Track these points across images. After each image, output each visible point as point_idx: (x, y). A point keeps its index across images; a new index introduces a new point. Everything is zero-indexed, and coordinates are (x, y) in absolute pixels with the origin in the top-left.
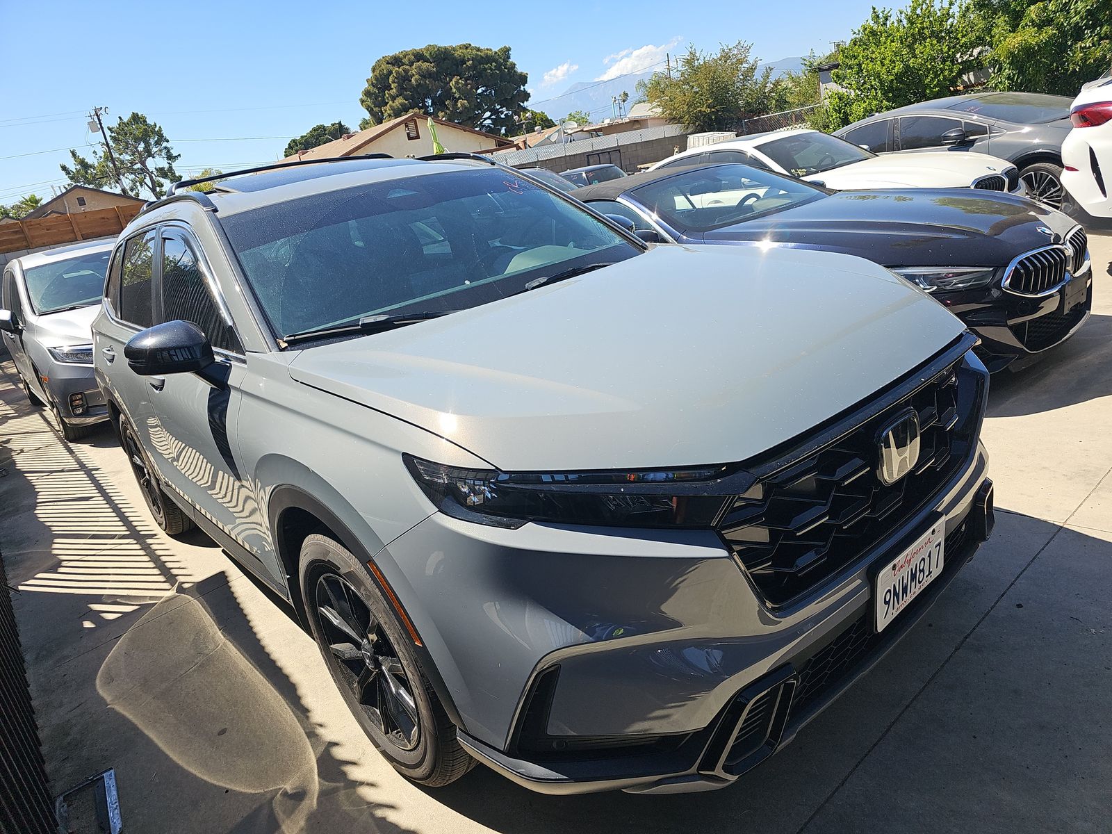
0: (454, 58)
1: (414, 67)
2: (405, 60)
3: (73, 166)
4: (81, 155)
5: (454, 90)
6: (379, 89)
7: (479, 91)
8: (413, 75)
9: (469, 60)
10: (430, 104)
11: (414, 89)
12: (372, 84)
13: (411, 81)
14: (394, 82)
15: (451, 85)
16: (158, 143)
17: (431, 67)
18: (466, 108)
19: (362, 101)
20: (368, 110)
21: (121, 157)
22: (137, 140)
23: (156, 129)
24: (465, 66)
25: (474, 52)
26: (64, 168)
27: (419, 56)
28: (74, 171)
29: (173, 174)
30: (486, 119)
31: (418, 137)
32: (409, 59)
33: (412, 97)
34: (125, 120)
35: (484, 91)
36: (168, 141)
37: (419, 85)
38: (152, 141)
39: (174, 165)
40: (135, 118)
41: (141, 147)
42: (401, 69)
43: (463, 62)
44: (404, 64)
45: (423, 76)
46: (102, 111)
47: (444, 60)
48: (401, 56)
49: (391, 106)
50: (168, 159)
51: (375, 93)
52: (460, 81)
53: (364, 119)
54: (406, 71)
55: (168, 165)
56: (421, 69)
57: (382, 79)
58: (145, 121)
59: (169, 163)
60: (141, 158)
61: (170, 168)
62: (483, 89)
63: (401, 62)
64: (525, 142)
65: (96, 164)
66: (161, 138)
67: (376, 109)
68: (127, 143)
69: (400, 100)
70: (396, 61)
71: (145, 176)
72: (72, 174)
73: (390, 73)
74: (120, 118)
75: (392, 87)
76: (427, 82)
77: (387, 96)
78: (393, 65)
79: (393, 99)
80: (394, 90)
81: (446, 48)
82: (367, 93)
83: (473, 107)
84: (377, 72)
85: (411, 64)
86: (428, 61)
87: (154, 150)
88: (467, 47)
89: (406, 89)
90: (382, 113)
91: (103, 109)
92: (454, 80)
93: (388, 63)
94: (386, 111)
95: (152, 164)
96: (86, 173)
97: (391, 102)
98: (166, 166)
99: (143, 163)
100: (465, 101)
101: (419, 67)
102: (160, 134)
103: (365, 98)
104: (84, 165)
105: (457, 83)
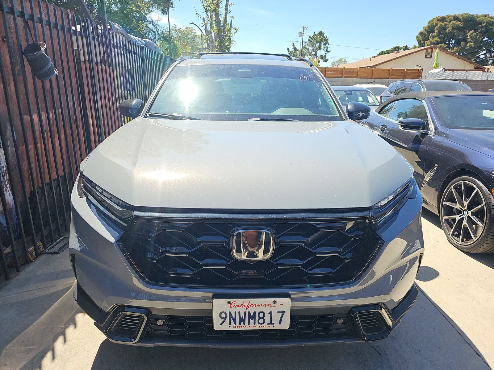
0: (476, 22)
1: (451, 23)
2: (448, 20)
3: (291, 49)
4: (295, 45)
5: (468, 37)
6: (428, 32)
7: (484, 40)
8: (449, 27)
9: (484, 22)
10: (453, 43)
11: (447, 34)
12: (426, 30)
13: (446, 30)
14: (437, 30)
15: (468, 34)
16: (325, 44)
17: (461, 24)
18: (471, 47)
19: (417, 37)
20: (418, 41)
21: (309, 48)
22: (317, 42)
23: (326, 39)
24: (480, 25)
25: (489, 19)
26: (288, 49)
27: (456, 18)
28: (291, 51)
29: (326, 58)
30: (482, 54)
31: (431, 58)
32: (450, 19)
33: (444, 38)
34: (316, 34)
35: (487, 40)
36: (329, 44)
37: (450, 32)
38: (323, 43)
39: (327, 54)
40: (321, 33)
41: (318, 45)
42: (443, 24)
43: (480, 23)
44: (446, 21)
45: (454, 29)
46: (305, 29)
47: (469, 21)
48: (447, 17)
49: (430, 41)
50: (326, 51)
51: (425, 34)
52: (474, 33)
53: (415, 46)
54: (446, 25)
55: (325, 54)
56: (454, 25)
57: (431, 27)
58: (323, 35)
59: (326, 54)
60: (316, 49)
61: (325, 55)
62: (487, 39)
63: (445, 20)
64: (489, 69)
65: (299, 50)
66: (327, 42)
67: (422, 42)
68: (313, 43)
69: (437, 39)
70: (443, 19)
71: (315, 57)
72: (290, 52)
73: (437, 25)
74: (315, 32)
75: (435, 32)
76: (455, 31)
77: (431, 36)
78: (440, 21)
79: (433, 37)
80: (435, 34)
81: (473, 16)
82: (421, 34)
83: (476, 47)
84: (430, 24)
85: (450, 21)
86: (460, 21)
87: (322, 47)
88: (486, 16)
89: (442, 34)
90: (425, 44)
91: (306, 28)
92: (471, 32)
93: (438, 20)
94: (427, 43)
95: (319, 53)
96: (295, 52)
97: (431, 39)
98: (324, 54)
99: (316, 52)
100: (472, 44)
101: (454, 24)
102: (327, 41)
103: (419, 36)
104: (295, 49)
105: (472, 34)
